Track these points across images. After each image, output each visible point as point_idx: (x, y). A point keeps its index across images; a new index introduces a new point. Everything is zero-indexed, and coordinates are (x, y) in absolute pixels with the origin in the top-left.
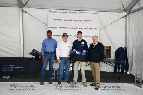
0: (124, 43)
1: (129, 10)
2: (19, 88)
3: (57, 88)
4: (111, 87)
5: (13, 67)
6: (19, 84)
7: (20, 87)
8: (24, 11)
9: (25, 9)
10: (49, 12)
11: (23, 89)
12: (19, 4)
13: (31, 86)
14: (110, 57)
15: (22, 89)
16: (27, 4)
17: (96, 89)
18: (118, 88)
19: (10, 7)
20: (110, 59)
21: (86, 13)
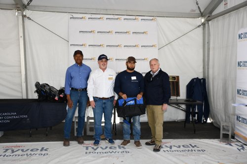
0: (201, 70)
1: (208, 15)
2: (20, 152)
3: (88, 151)
4: (182, 147)
5: (9, 116)
6: (19, 147)
7: (22, 150)
8: (25, 16)
9: (27, 13)
10: (71, 18)
11: (27, 154)
12: (17, 4)
13: (42, 149)
14: (178, 95)
15: (26, 156)
16: (30, 4)
17: (156, 150)
18: (193, 147)
20: (178, 98)
21: (135, 19)
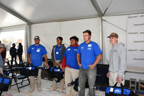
8: (103, 20)
10: (128, 17)
12: (99, 14)
19: (91, 18)
